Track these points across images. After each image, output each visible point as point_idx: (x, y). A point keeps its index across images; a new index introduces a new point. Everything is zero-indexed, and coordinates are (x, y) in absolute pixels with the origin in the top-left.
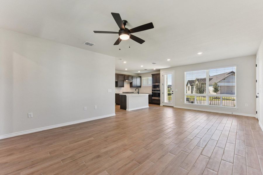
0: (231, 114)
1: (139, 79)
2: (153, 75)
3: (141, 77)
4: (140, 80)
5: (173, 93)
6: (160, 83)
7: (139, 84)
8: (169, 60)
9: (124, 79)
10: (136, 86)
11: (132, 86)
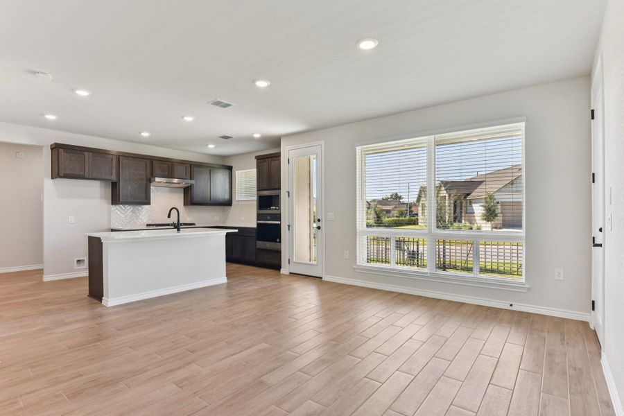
0: (507, 306)
2: (259, 160)
3: (230, 168)
4: (227, 181)
6: (280, 189)
8: (262, 84)
9: (148, 173)
10: (210, 202)
11: (191, 202)
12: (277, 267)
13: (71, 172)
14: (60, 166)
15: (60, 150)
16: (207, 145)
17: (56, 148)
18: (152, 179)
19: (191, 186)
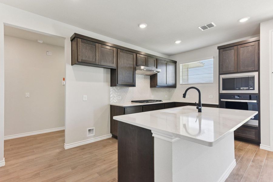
4: (174, 71)
9: (135, 63)
10: (166, 85)
11: (157, 85)
13: (86, 59)
14: (79, 53)
15: (78, 39)
17: (76, 38)
18: (137, 67)
19: (157, 74)
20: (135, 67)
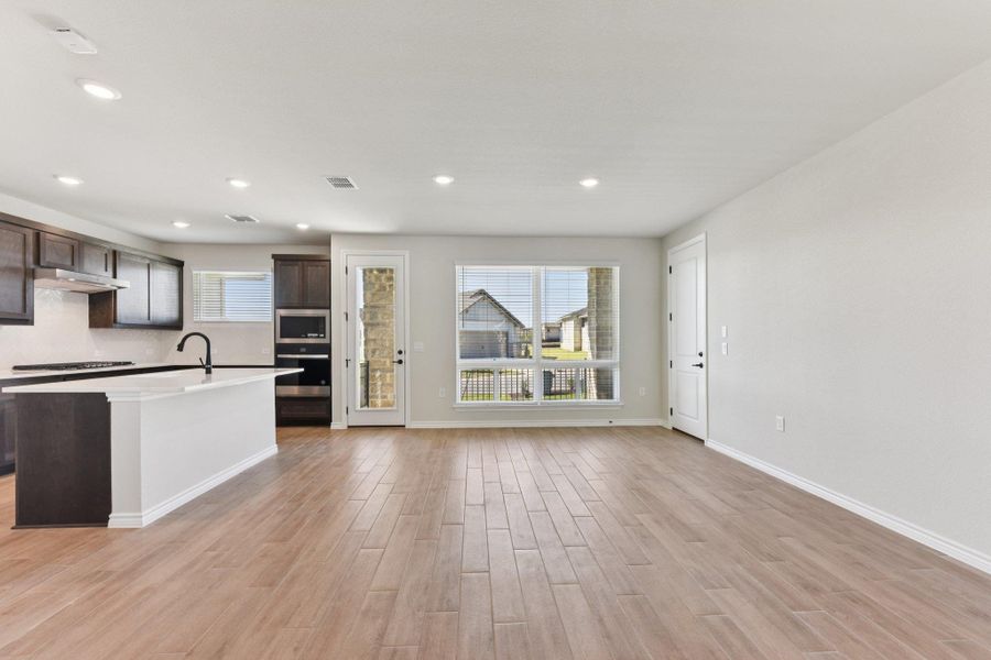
0: (606, 424)
1: (164, 278)
2: (281, 261)
3: (181, 264)
4: (175, 286)
5: (400, 362)
6: (330, 308)
7: (164, 310)
10: (147, 322)
11: (115, 321)
12: (326, 421)
16: (172, 222)
18: (39, 271)
19: (115, 291)
20: (33, 270)
